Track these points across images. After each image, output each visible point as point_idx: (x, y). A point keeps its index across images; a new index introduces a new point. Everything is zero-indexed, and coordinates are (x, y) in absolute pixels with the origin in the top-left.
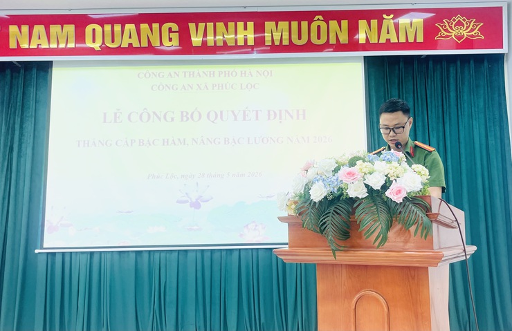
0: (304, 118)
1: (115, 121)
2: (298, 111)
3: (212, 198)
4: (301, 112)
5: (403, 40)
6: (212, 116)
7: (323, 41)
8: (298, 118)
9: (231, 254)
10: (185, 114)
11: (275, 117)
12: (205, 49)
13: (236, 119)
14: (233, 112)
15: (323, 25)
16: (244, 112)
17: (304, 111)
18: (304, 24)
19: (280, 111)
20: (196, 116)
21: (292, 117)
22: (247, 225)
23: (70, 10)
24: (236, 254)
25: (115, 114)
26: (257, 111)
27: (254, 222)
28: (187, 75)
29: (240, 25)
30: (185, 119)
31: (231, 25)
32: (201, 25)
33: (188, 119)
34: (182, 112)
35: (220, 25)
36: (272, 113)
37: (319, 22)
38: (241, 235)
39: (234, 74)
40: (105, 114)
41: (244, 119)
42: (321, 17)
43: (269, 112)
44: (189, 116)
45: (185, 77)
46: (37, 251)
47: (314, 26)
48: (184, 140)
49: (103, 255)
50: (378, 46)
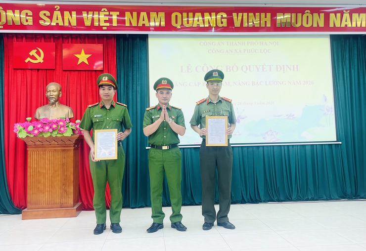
0: (297, 70)
1: (188, 71)
2: (294, 66)
3: (246, 117)
4: (295, 67)
5: (354, 25)
6: (244, 69)
7: (309, 25)
8: (294, 70)
9: (258, 149)
10: (228, 67)
11: (281, 70)
12: (241, 29)
13: (258, 71)
14: (256, 66)
15: (310, 16)
16: (263, 66)
17: (297, 66)
18: (300, 15)
19: (284, 66)
20: (235, 69)
21: (290, 69)
22: (267, 133)
23: (162, 3)
24: (261, 149)
25: (188, 67)
26: (270, 66)
27: (271, 130)
28: (229, 44)
29: (263, 15)
30: (229, 70)
31: (257, 14)
32: (240, 14)
33: (230, 70)
34: (227, 66)
35: (251, 14)
36: (279, 67)
37: (307, 13)
38: (264, 138)
39: (256, 43)
40: (182, 67)
41: (263, 70)
42: (309, 11)
43: (277, 66)
44: (231, 69)
45: (228, 45)
46: (147, 148)
47: (305, 16)
48: (229, 83)
49: (185, 150)
50: (340, 29)
